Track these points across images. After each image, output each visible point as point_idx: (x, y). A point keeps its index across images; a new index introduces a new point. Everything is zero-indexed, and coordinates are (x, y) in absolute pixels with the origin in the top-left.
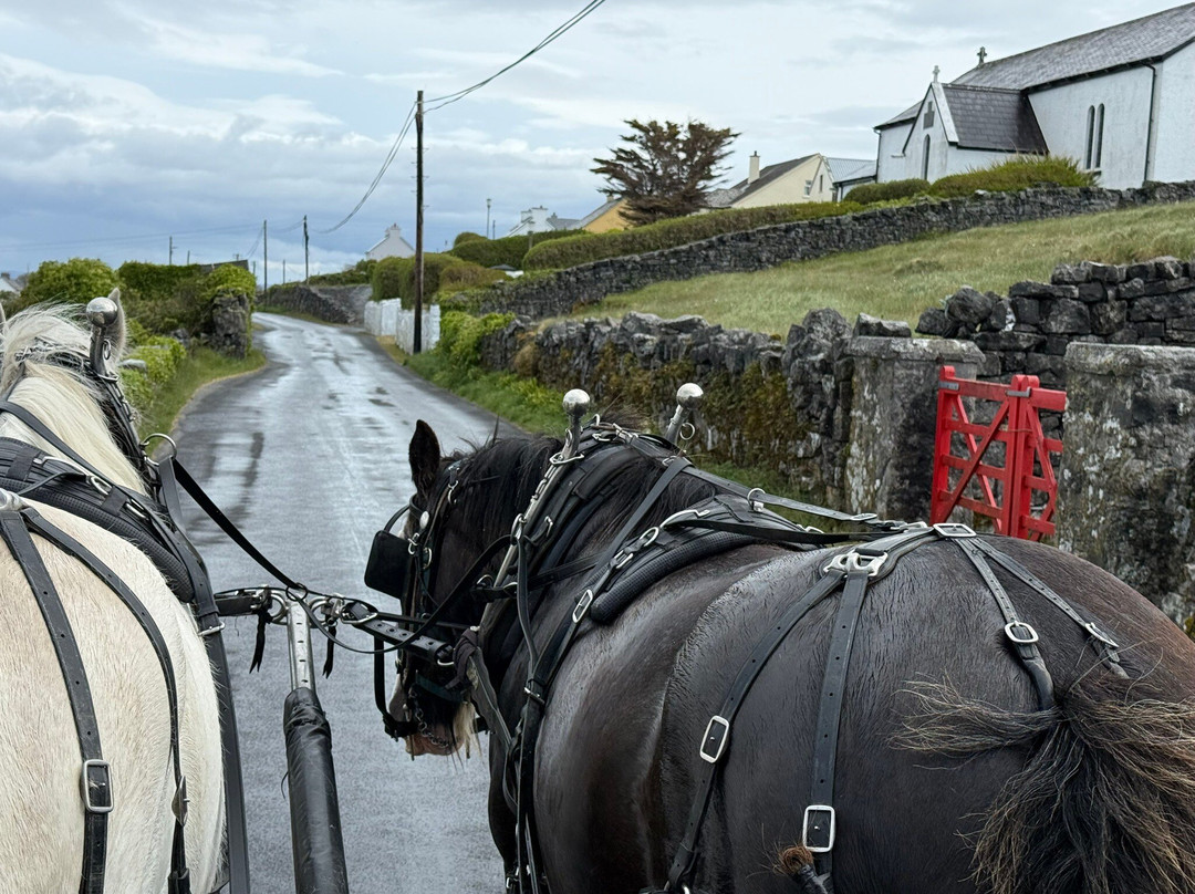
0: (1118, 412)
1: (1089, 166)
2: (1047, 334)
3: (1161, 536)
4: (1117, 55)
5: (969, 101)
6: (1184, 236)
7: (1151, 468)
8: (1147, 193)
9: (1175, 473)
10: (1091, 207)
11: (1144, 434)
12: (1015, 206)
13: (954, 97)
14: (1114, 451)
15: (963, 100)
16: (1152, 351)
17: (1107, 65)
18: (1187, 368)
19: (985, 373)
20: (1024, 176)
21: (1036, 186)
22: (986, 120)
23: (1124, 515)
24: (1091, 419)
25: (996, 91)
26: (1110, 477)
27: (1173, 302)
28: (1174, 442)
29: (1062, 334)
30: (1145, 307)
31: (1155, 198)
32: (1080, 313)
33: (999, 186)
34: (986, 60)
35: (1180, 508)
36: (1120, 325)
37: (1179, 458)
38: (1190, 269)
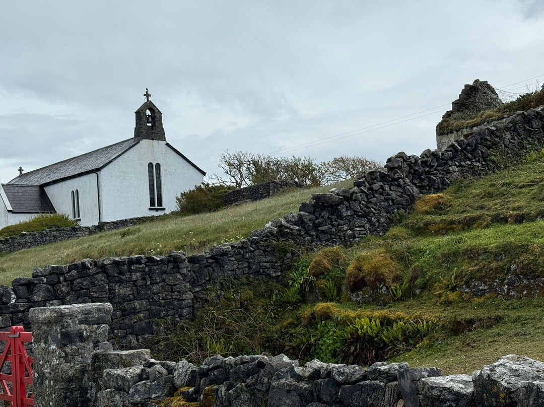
0: (55, 341)
1: (75, 217)
2: (33, 302)
3: (83, 399)
4: (81, 168)
5: (16, 191)
6: (110, 246)
7: (73, 366)
8: (101, 227)
9: (86, 366)
10: (77, 235)
11: (68, 350)
12: (42, 238)
13: (8, 190)
14: (55, 360)
15: (13, 191)
16: (67, 308)
17: (77, 172)
18: (85, 314)
19: (3, 326)
20: (44, 223)
21: (50, 228)
22: (25, 199)
23: (63, 392)
24: (44, 345)
25: (28, 186)
26: (55, 374)
27: (91, 280)
28: (83, 351)
29: (40, 301)
30: (79, 283)
31: (105, 229)
32: (48, 290)
33: (33, 229)
34: (23, 172)
35: (90, 383)
36: (68, 293)
37: (87, 358)
38: (98, 263)
